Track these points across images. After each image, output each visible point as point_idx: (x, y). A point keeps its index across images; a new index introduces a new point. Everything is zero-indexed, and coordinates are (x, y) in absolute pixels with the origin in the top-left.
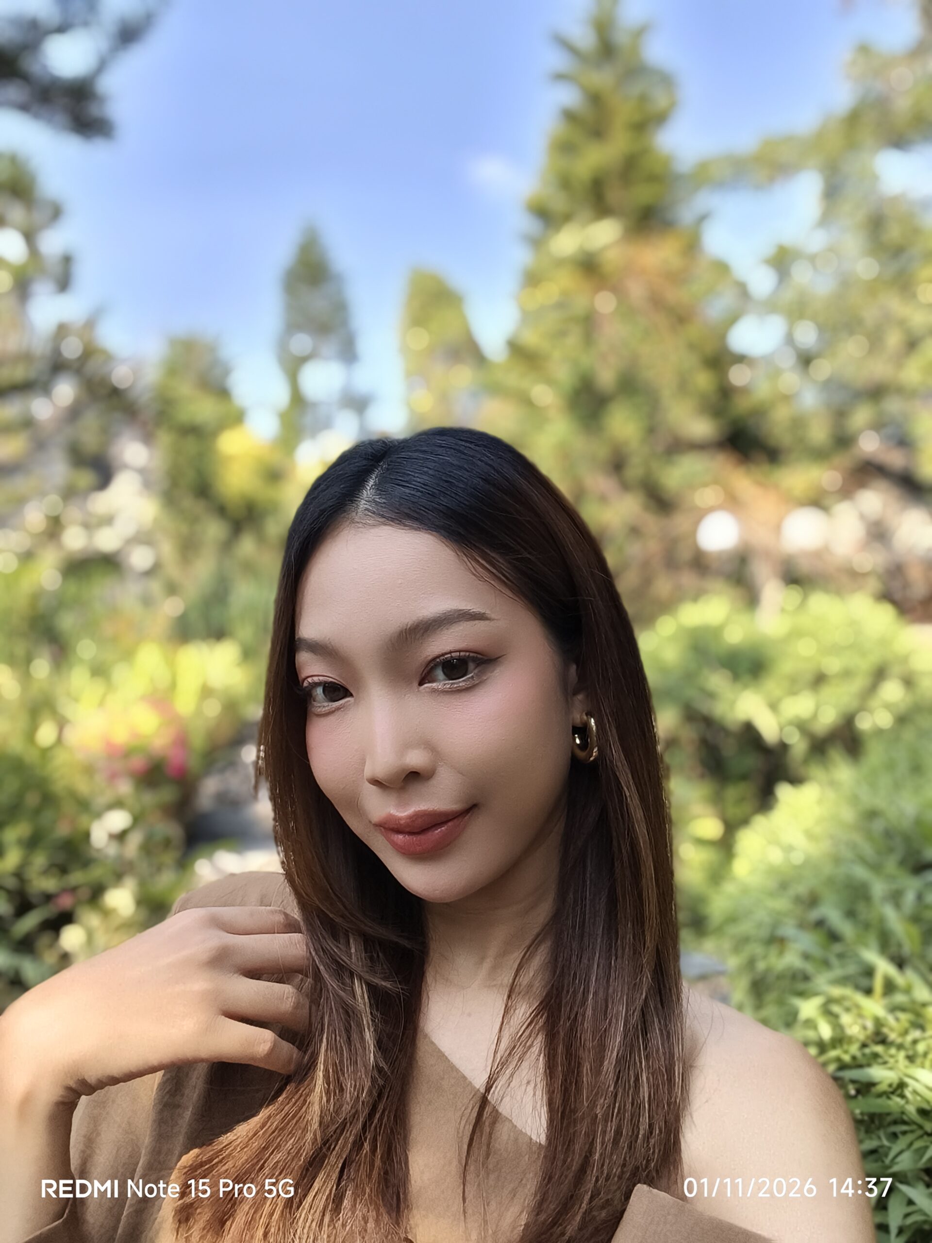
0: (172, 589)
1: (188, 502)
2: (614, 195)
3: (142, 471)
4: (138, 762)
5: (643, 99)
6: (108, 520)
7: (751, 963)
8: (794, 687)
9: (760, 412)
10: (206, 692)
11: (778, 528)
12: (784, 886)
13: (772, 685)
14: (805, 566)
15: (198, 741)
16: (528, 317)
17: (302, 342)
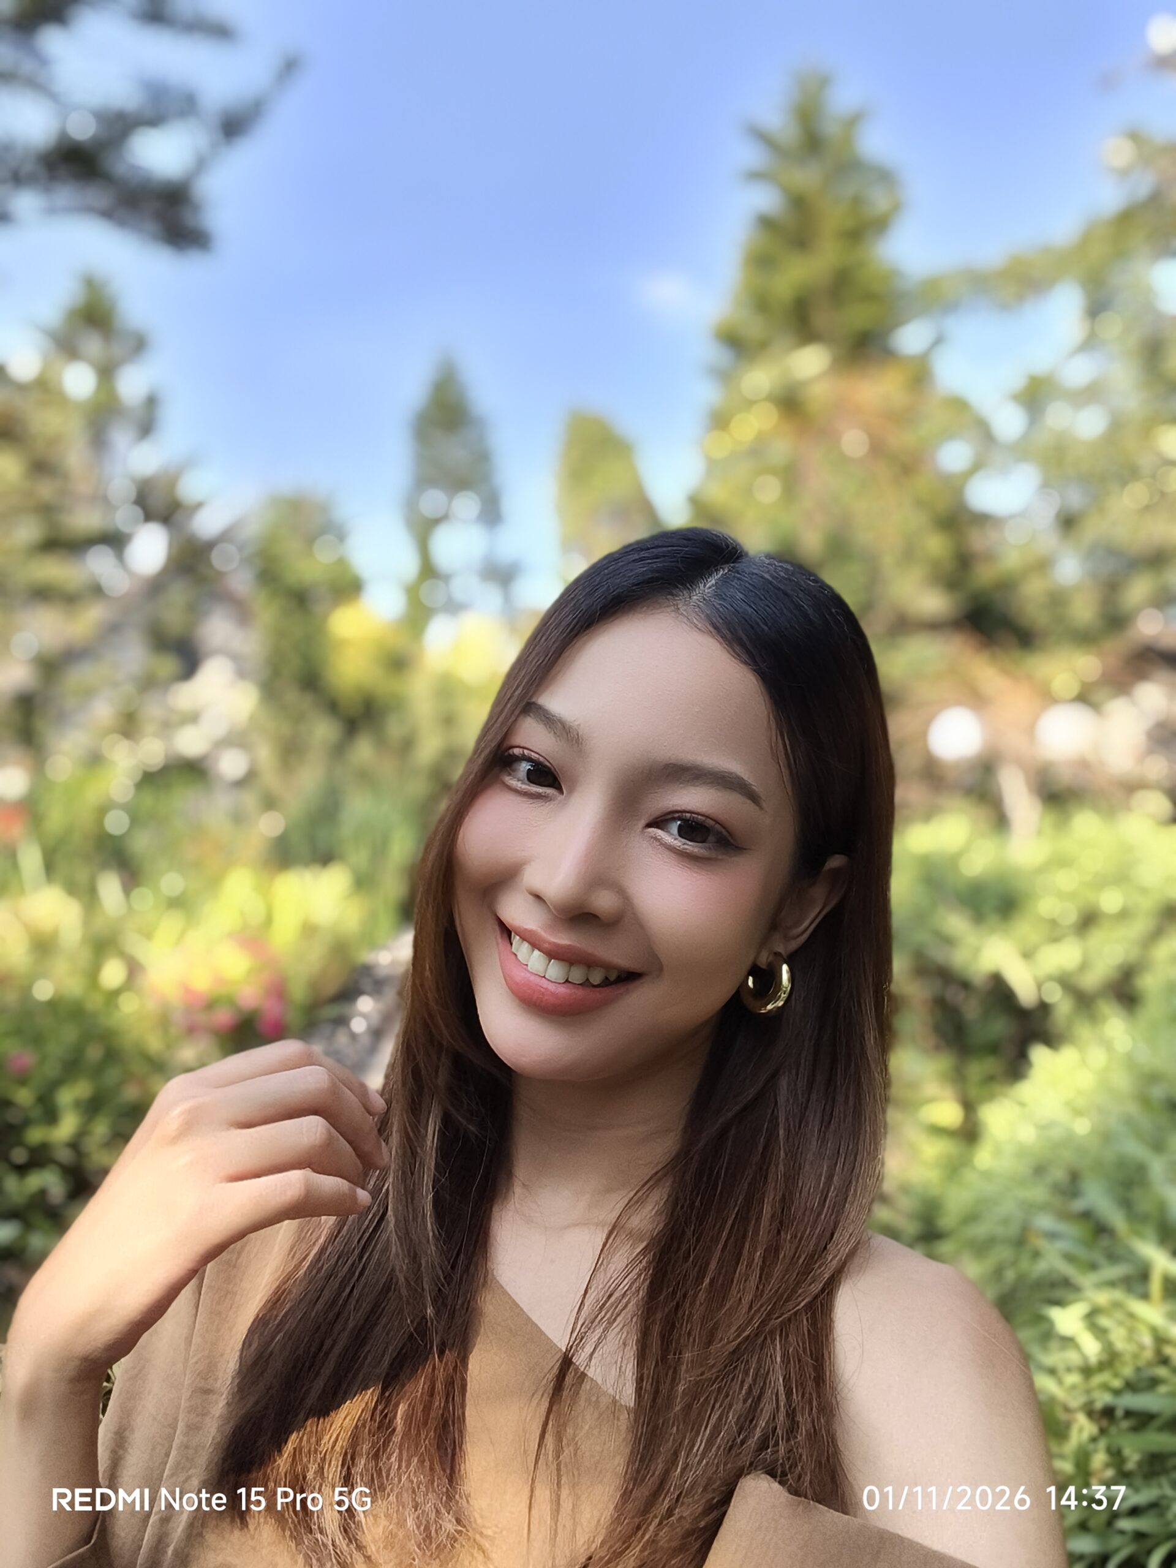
0: (270, 803)
1: (292, 696)
2: (821, 319)
3: (235, 658)
4: (223, 1017)
5: (857, 201)
6: (192, 718)
7: (998, 1273)
8: (1054, 933)
9: (1008, 585)
10: (309, 930)
11: (1031, 730)
12: (1039, 1170)
13: (1025, 928)
14: (1065, 777)
15: (298, 992)
16: (713, 467)
17: (433, 500)
